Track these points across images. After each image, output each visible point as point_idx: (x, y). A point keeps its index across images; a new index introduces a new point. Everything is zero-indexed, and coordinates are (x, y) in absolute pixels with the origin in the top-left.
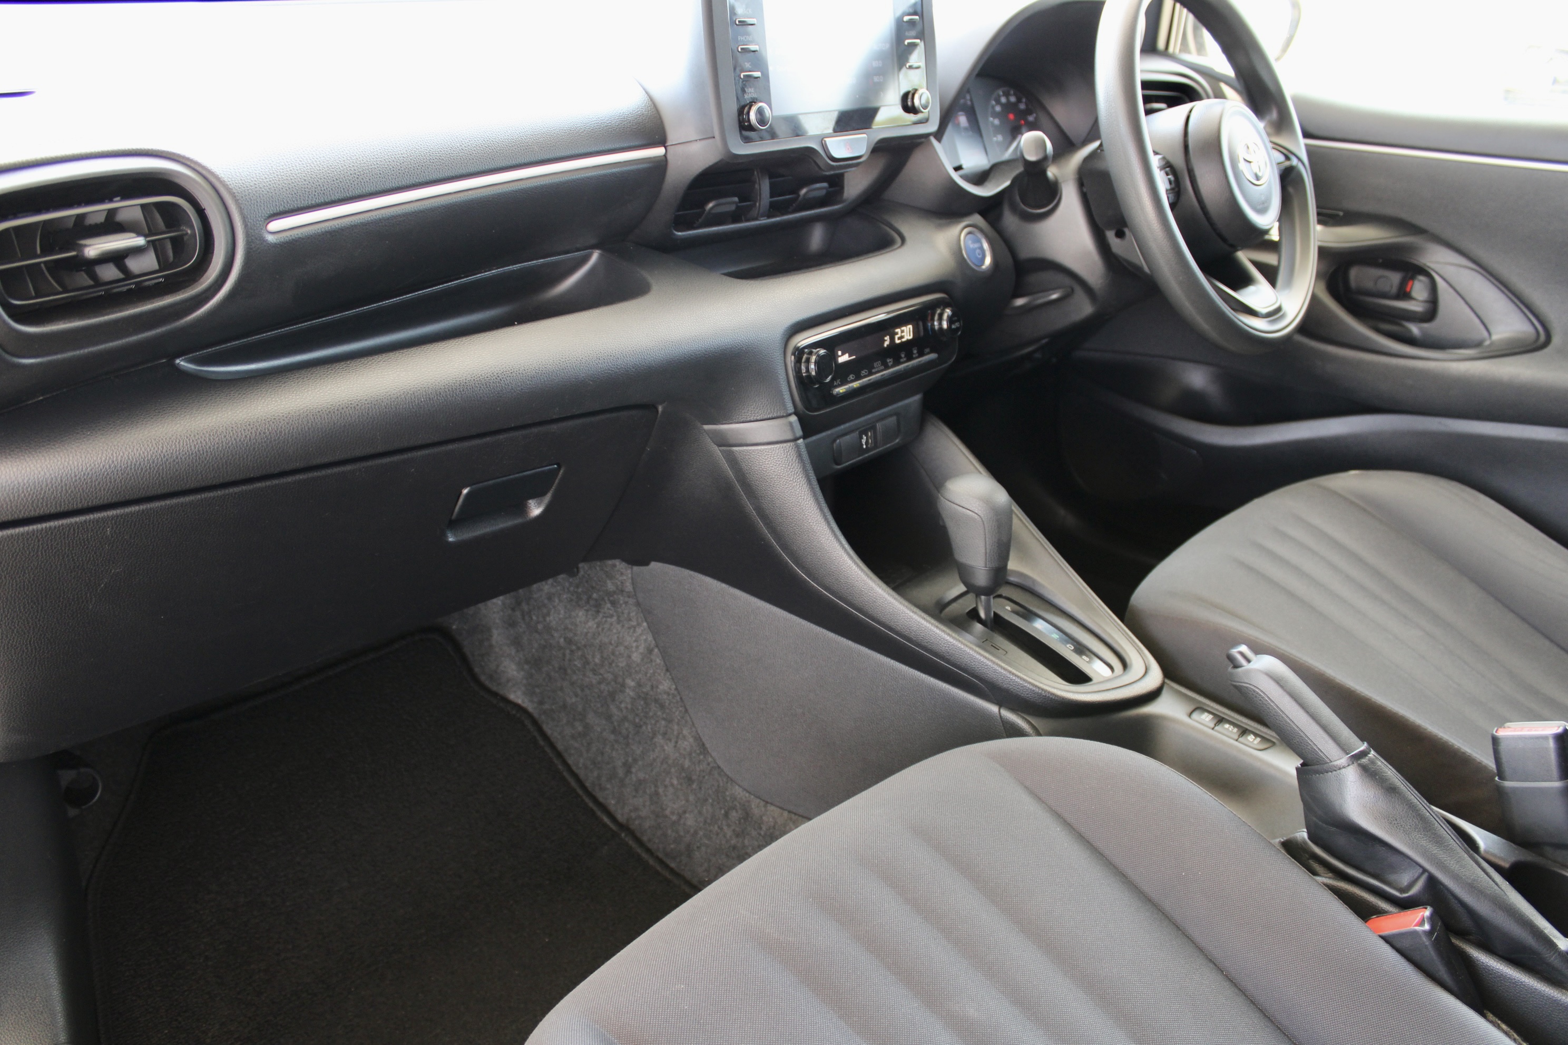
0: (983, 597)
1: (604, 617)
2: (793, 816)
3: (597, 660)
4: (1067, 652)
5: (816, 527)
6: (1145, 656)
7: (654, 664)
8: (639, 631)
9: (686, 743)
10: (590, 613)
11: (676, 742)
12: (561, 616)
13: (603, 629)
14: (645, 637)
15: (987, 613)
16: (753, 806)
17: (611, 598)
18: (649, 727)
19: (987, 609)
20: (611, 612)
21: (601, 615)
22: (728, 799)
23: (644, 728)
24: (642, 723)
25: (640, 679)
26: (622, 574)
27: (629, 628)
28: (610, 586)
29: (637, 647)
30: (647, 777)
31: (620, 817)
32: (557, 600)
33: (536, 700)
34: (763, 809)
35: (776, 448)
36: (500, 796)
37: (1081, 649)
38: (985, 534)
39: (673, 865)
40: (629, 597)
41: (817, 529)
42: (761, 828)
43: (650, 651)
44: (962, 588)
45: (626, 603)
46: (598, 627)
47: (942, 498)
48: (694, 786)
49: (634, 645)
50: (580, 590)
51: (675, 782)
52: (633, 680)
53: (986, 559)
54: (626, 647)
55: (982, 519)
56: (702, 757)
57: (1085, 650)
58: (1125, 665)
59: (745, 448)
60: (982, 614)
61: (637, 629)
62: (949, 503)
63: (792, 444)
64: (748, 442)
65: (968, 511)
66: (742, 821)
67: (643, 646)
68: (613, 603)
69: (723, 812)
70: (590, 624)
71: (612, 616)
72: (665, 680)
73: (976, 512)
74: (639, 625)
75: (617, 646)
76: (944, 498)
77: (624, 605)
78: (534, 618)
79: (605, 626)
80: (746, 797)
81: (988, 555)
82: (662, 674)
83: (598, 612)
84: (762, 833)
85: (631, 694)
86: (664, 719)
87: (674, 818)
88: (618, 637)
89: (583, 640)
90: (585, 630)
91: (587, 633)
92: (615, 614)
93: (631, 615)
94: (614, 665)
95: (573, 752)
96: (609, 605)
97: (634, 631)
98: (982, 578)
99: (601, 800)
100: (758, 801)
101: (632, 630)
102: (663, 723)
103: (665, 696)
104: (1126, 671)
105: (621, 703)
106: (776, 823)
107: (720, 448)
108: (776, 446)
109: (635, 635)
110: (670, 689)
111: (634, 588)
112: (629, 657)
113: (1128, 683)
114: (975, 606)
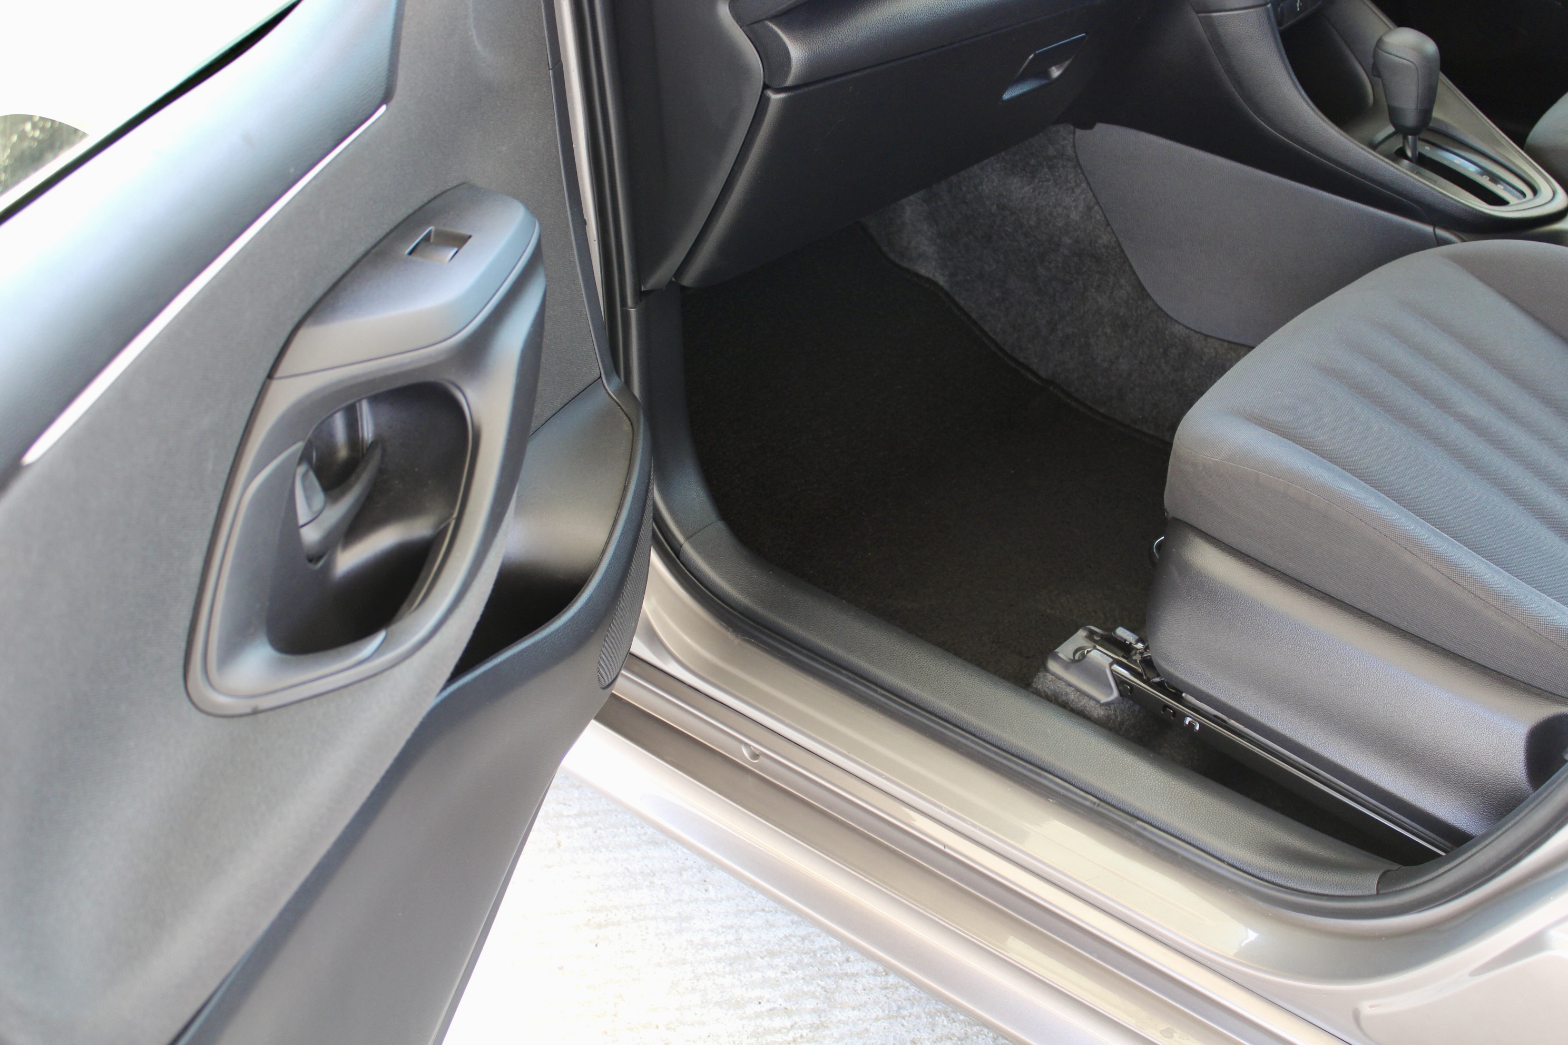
0: (1410, 137)
1: (1039, 181)
2: (1233, 345)
3: (1032, 223)
4: (1485, 181)
5: (1280, 79)
6: (1552, 183)
7: (1093, 221)
8: (1078, 191)
9: (1122, 292)
10: (1025, 179)
11: (1112, 293)
12: (995, 184)
13: (1039, 193)
14: (1084, 196)
15: (1413, 152)
16: (1193, 341)
17: (1050, 163)
18: (1080, 282)
19: (1414, 149)
20: (1048, 176)
21: (1036, 181)
22: (1168, 338)
23: (1075, 284)
24: (1072, 280)
25: (1078, 236)
26: (1064, 139)
27: (1067, 189)
28: (1051, 151)
29: (1076, 207)
30: (1076, 330)
31: (1043, 374)
32: (990, 170)
33: (946, 273)
34: (1204, 343)
35: (1251, 12)
36: (933, 359)
37: (1495, 179)
38: (1418, 80)
39: (1102, 410)
40: (1068, 160)
41: (1280, 81)
42: (1202, 360)
43: (1090, 209)
44: (1391, 129)
45: (1064, 166)
46: (1034, 191)
47: (1380, 51)
48: (1130, 331)
49: (1074, 204)
50: (1017, 158)
51: (1109, 331)
52: (1070, 238)
53: (1417, 102)
54: (1065, 208)
55: (1416, 66)
56: (1140, 303)
57: (1498, 180)
58: (1535, 191)
59: (1223, 14)
60: (1409, 154)
61: (1076, 190)
62: (1387, 55)
63: (1264, 8)
64: (1227, 8)
65: (1404, 61)
66: (1182, 355)
67: (1082, 204)
68: (1051, 168)
69: (1161, 350)
70: (1026, 189)
71: (1048, 180)
72: (1105, 234)
73: (1411, 61)
74: (1077, 185)
75: (1055, 207)
76: (1382, 50)
77: (1061, 169)
78: (964, 189)
79: (1042, 190)
80: (1185, 333)
81: (1419, 98)
82: (1102, 230)
83: (1033, 177)
84: (1203, 364)
85: (1066, 252)
86: (1099, 272)
87: (1106, 365)
88: (1056, 199)
89: (1019, 204)
90: (1021, 196)
91: (1022, 198)
92: (1051, 178)
93: (1069, 177)
94: (1050, 226)
95: (989, 318)
96: (1046, 170)
97: (1073, 191)
98: (1411, 119)
99: (1021, 360)
100: (1198, 336)
101: (1070, 192)
102: (1097, 276)
103: (1103, 250)
104: (1537, 196)
105: (1050, 263)
106: (1217, 352)
107: (1199, 15)
108: (1250, 10)
109: (1074, 195)
110: (1110, 242)
111: (1075, 152)
112: (1068, 216)
113: (1539, 204)
114: (1401, 145)
